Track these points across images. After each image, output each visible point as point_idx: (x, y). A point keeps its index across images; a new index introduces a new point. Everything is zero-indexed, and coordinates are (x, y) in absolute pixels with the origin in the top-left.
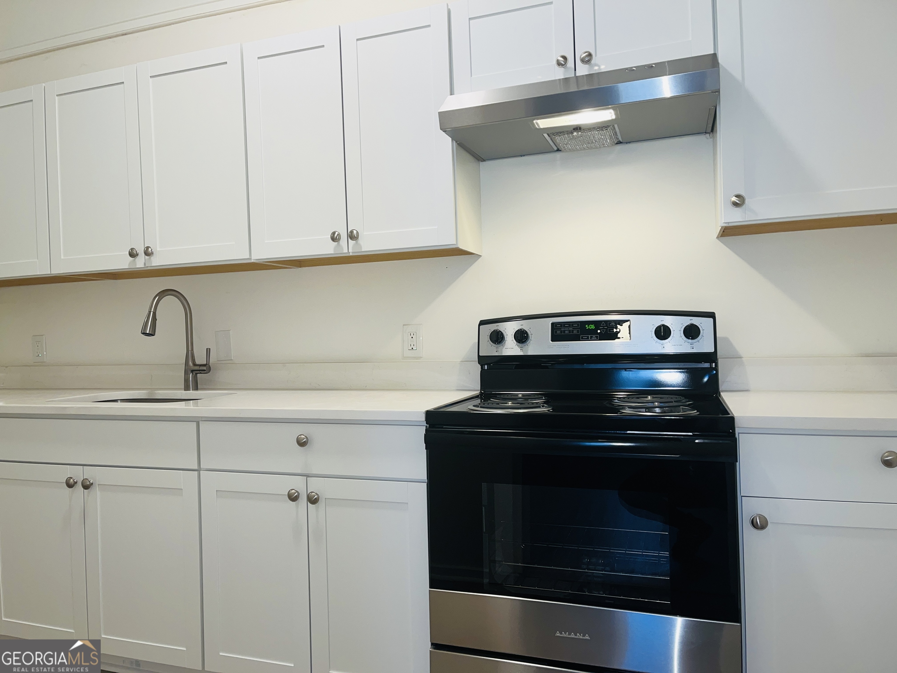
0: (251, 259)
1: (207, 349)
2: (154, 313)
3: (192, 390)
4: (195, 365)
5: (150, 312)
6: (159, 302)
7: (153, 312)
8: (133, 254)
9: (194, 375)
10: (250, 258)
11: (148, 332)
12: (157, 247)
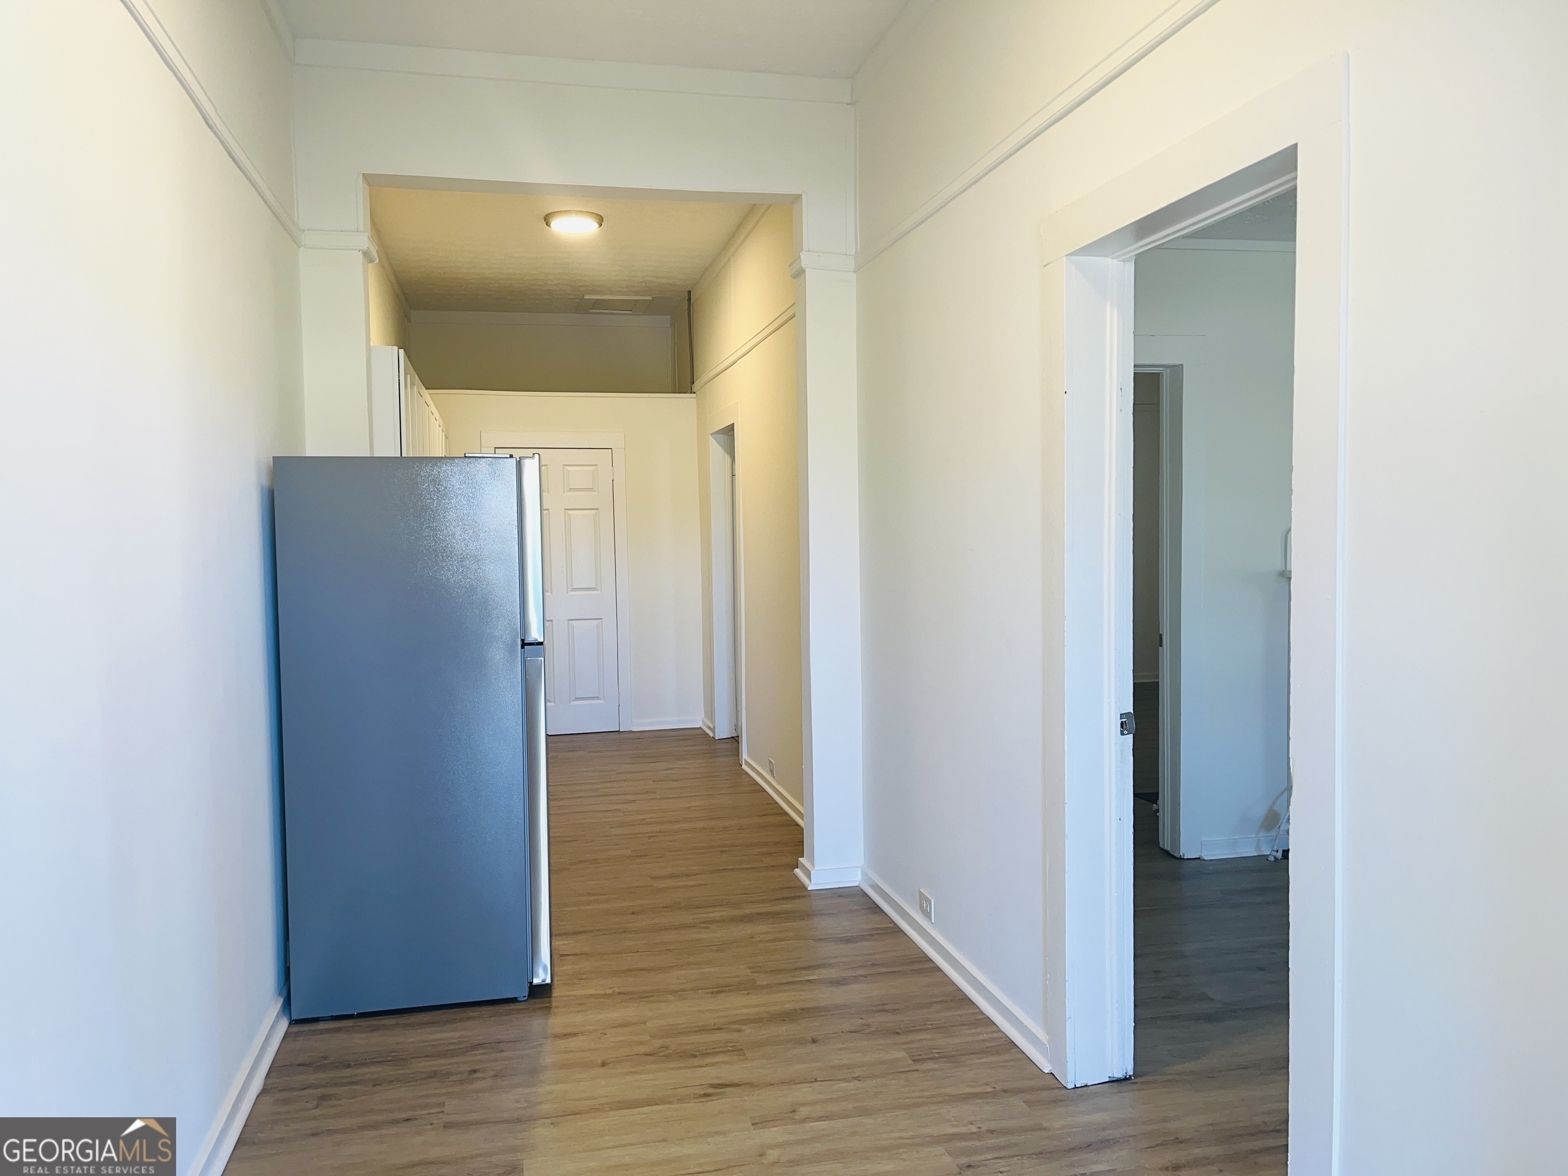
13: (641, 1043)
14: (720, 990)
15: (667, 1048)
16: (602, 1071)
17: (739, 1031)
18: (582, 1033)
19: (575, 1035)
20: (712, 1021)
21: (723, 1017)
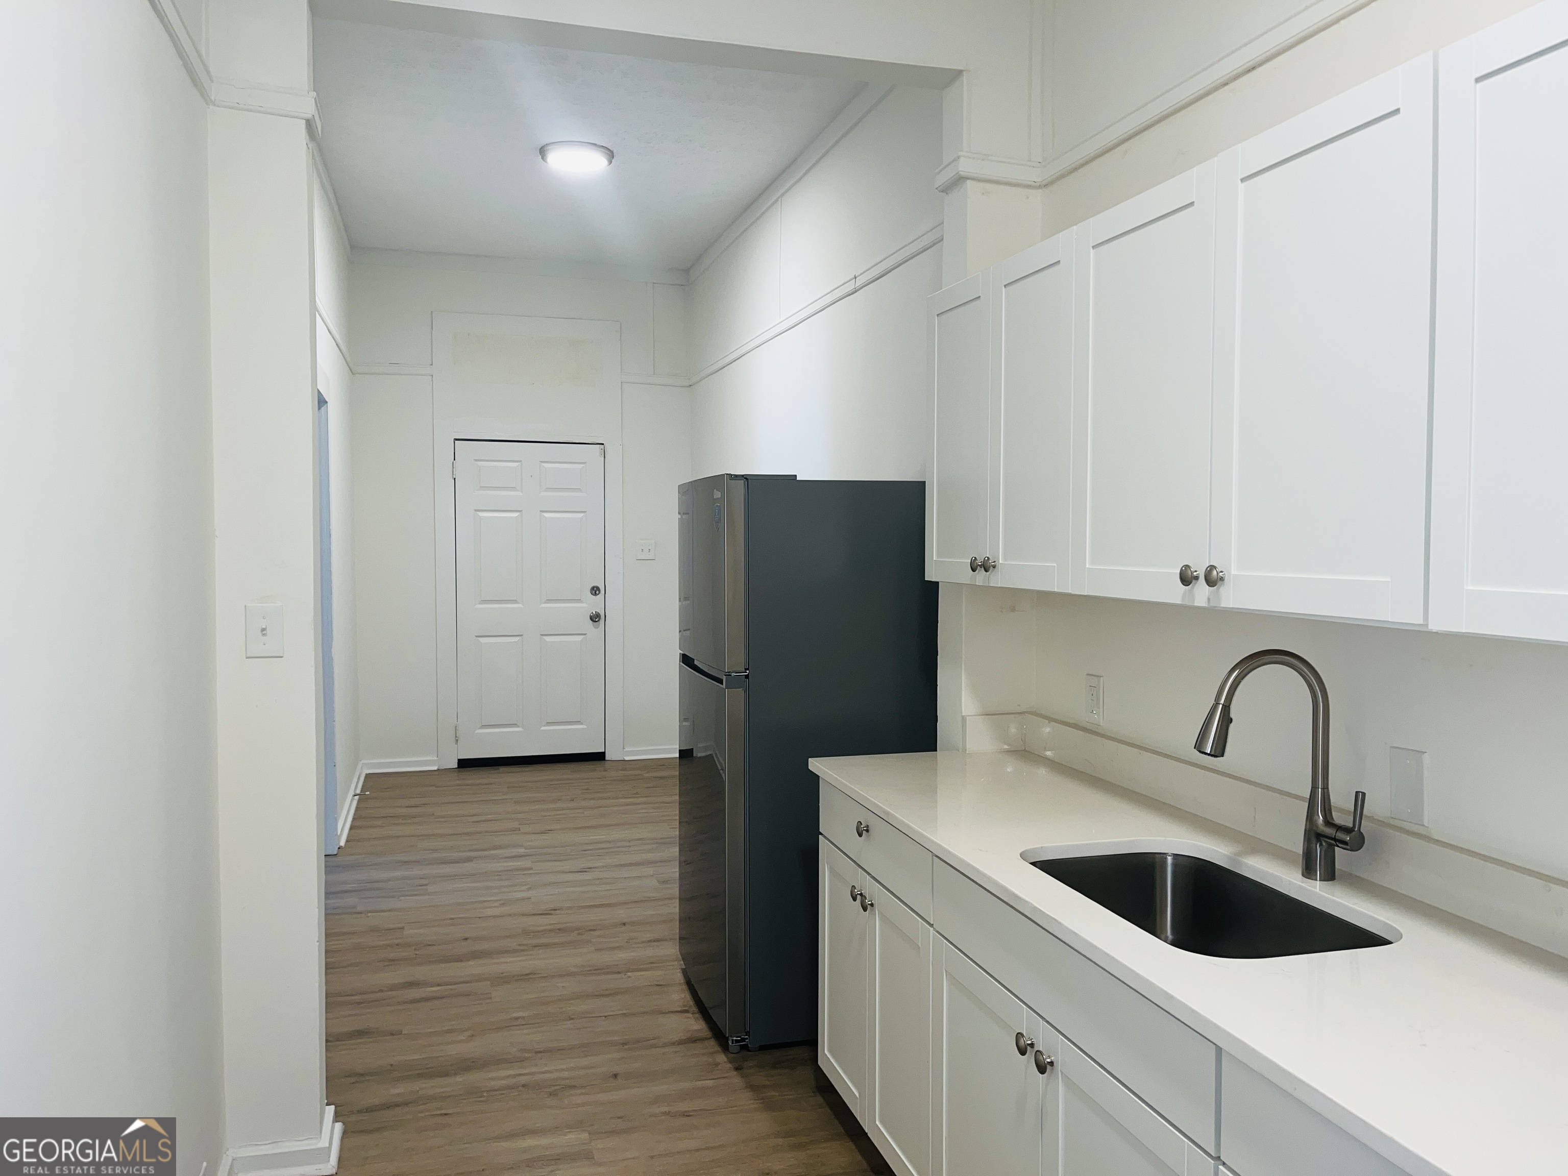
0: (1427, 625)
1: (1357, 793)
2: (1226, 709)
3: (1320, 880)
4: (1329, 822)
5: (1217, 704)
6: (1240, 682)
7: (1223, 705)
8: (1186, 578)
9: (1324, 849)
10: (1425, 623)
11: (1209, 752)
12: (1232, 569)
13: (599, 936)
14: (526, 977)
15: (579, 934)
16: (625, 921)
17: (520, 945)
18: (644, 942)
19: (650, 941)
20: (540, 951)
21: (531, 955)
